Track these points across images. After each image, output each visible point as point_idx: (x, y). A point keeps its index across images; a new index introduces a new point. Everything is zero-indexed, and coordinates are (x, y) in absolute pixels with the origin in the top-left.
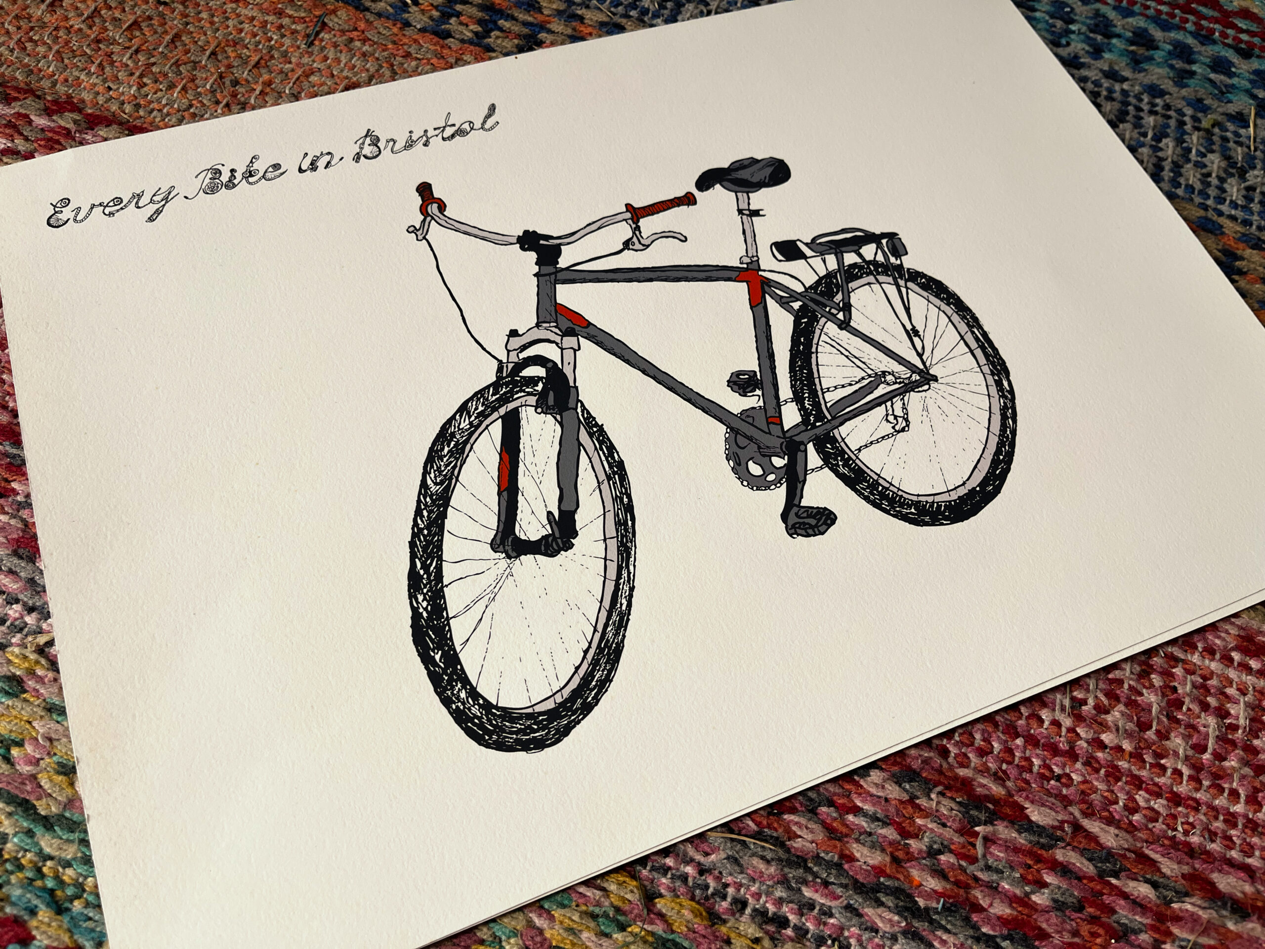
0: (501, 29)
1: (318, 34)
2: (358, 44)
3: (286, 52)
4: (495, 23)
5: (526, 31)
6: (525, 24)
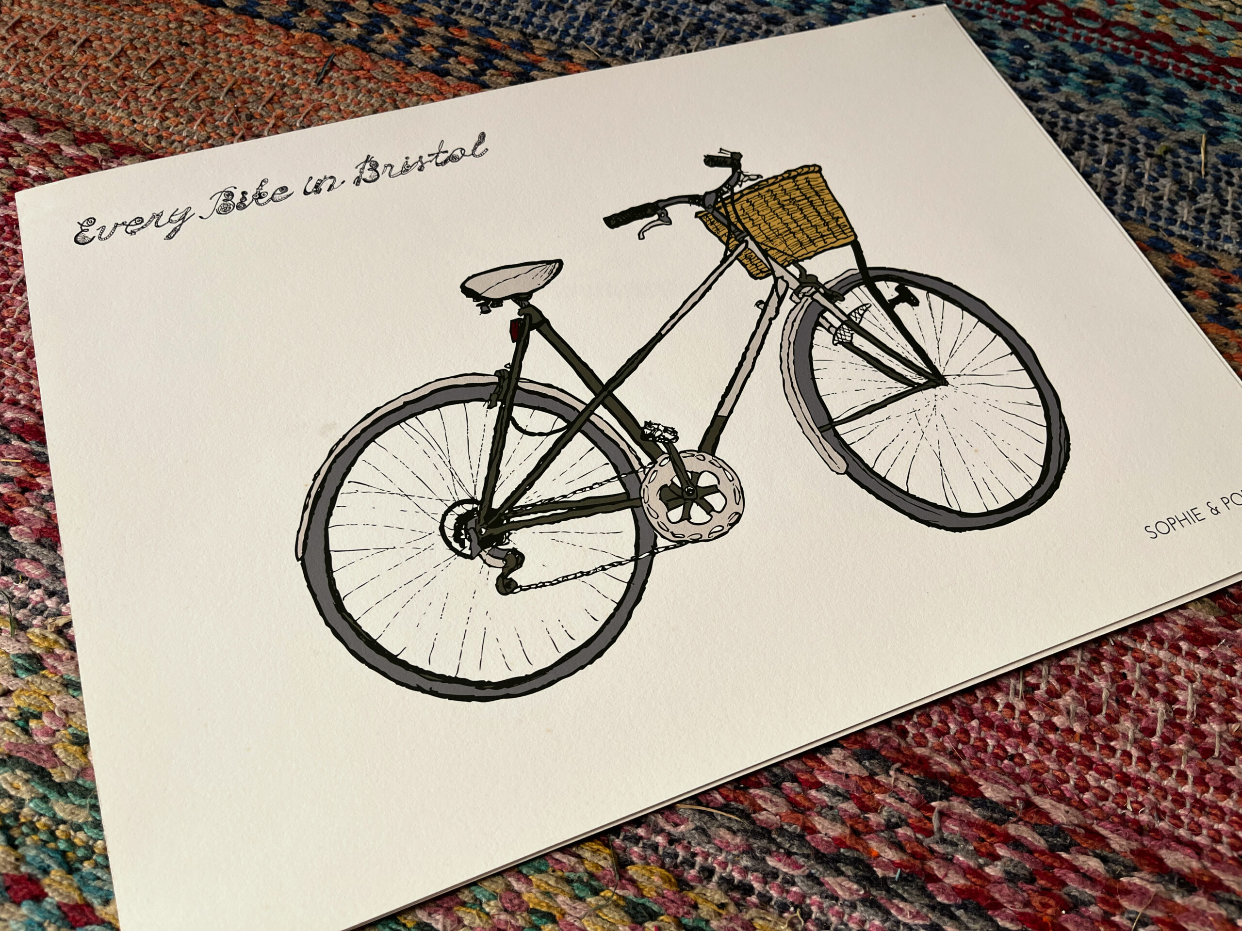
0: (496, 68)
1: (327, 72)
2: (364, 81)
3: (298, 89)
4: (490, 62)
5: (519, 69)
6: (518, 63)
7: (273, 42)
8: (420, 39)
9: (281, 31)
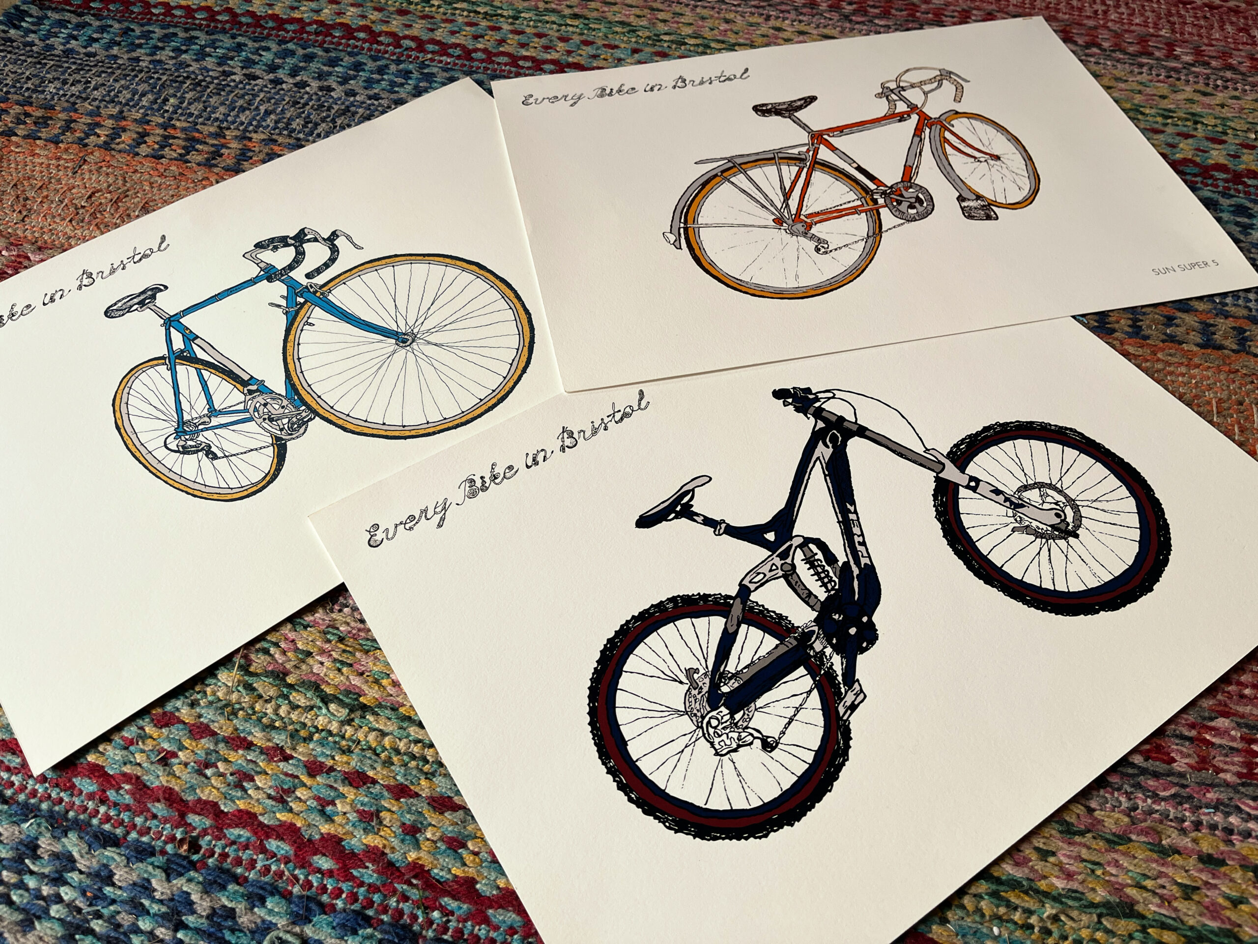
0: (197, 150)
1: (80, 166)
2: (105, 169)
3: (60, 179)
4: (194, 147)
5: (213, 149)
6: (213, 145)
7: (46, 153)
8: (146, 138)
9: (52, 145)
